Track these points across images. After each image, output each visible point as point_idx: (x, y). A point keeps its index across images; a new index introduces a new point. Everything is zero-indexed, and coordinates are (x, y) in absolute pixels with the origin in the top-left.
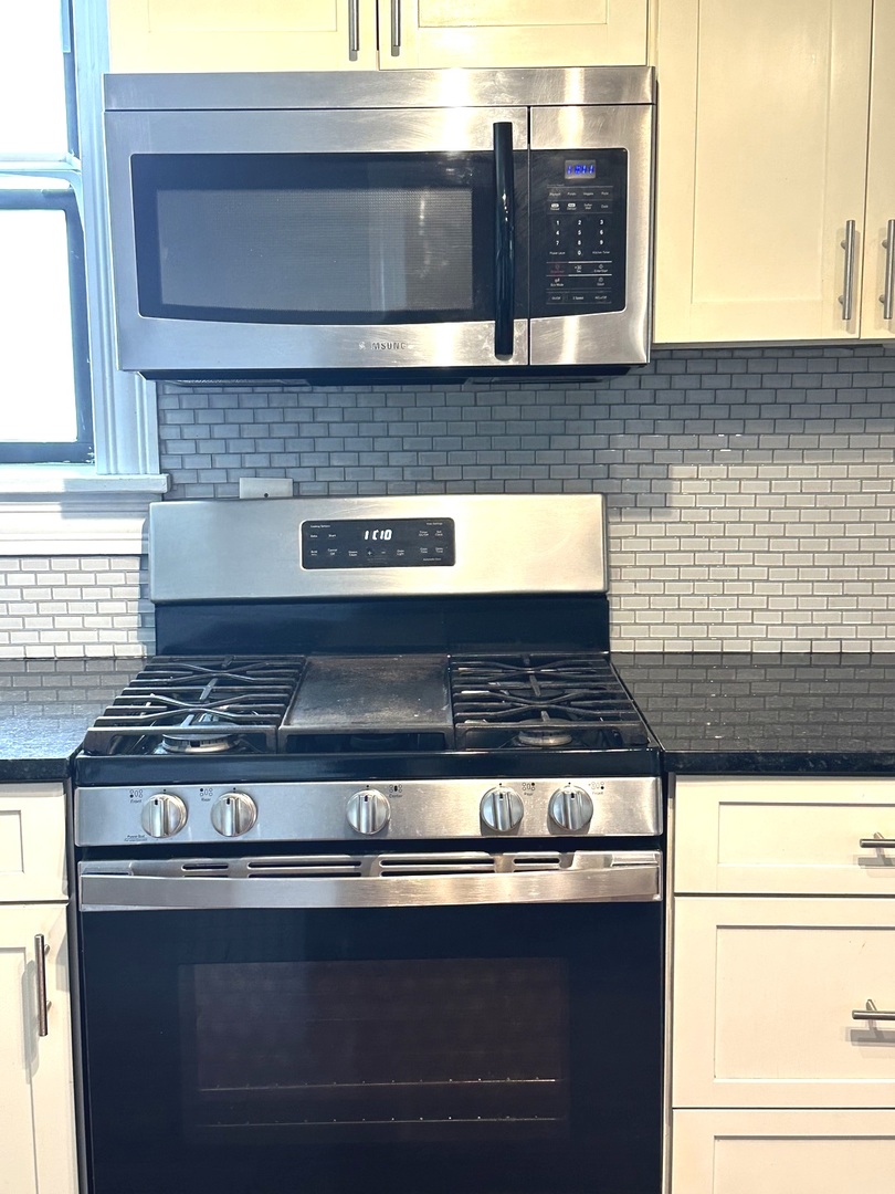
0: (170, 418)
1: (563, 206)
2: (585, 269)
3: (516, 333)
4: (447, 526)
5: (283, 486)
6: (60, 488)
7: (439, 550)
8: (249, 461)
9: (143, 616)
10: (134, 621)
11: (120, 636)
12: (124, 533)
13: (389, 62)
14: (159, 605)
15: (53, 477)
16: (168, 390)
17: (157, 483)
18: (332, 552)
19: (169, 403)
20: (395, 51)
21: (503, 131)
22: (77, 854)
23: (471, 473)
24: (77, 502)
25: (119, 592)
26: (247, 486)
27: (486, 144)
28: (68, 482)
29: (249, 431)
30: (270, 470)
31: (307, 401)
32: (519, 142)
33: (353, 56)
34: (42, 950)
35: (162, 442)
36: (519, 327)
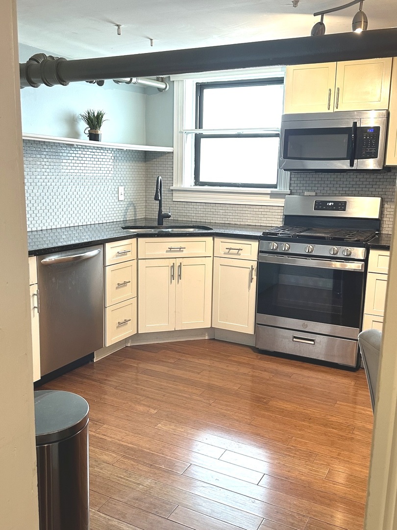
0: (292, 179)
1: (366, 138)
2: (370, 150)
3: (355, 162)
4: (345, 203)
5: (314, 194)
6: (270, 192)
7: (343, 208)
8: (307, 188)
9: (283, 219)
10: (281, 220)
11: (279, 223)
12: (281, 202)
13: (336, 110)
14: (285, 216)
15: (269, 190)
16: (293, 173)
17: (288, 192)
18: (320, 207)
19: (292, 176)
20: (337, 108)
21: (355, 123)
22: (260, 252)
23: (354, 192)
24: (273, 195)
25: (279, 214)
26: (306, 193)
27: (351, 125)
28: (271, 191)
29: (308, 182)
30: (311, 190)
31: (320, 176)
32: (358, 125)
33: (329, 109)
34: (253, 269)
35: (290, 184)
36: (356, 161)
